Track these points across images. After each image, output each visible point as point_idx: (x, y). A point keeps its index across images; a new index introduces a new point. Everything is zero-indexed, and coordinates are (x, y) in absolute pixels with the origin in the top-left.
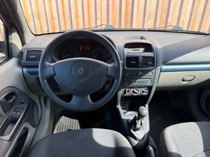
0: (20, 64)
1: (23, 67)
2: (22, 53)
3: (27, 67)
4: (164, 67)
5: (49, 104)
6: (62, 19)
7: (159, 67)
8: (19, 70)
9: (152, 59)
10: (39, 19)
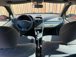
0: (12, 22)
1: (13, 22)
2: (13, 19)
3: (14, 22)
4: (45, 23)
5: (19, 32)
6: (25, 9)
7: (43, 23)
8: (12, 23)
9: (41, 21)
10: (18, 9)
